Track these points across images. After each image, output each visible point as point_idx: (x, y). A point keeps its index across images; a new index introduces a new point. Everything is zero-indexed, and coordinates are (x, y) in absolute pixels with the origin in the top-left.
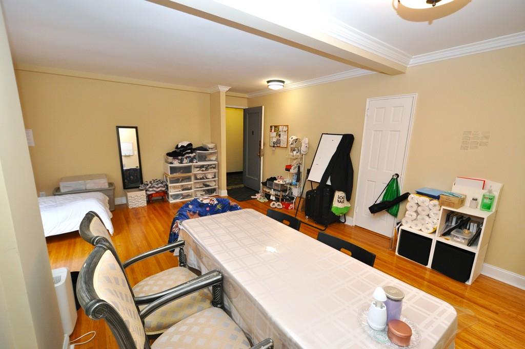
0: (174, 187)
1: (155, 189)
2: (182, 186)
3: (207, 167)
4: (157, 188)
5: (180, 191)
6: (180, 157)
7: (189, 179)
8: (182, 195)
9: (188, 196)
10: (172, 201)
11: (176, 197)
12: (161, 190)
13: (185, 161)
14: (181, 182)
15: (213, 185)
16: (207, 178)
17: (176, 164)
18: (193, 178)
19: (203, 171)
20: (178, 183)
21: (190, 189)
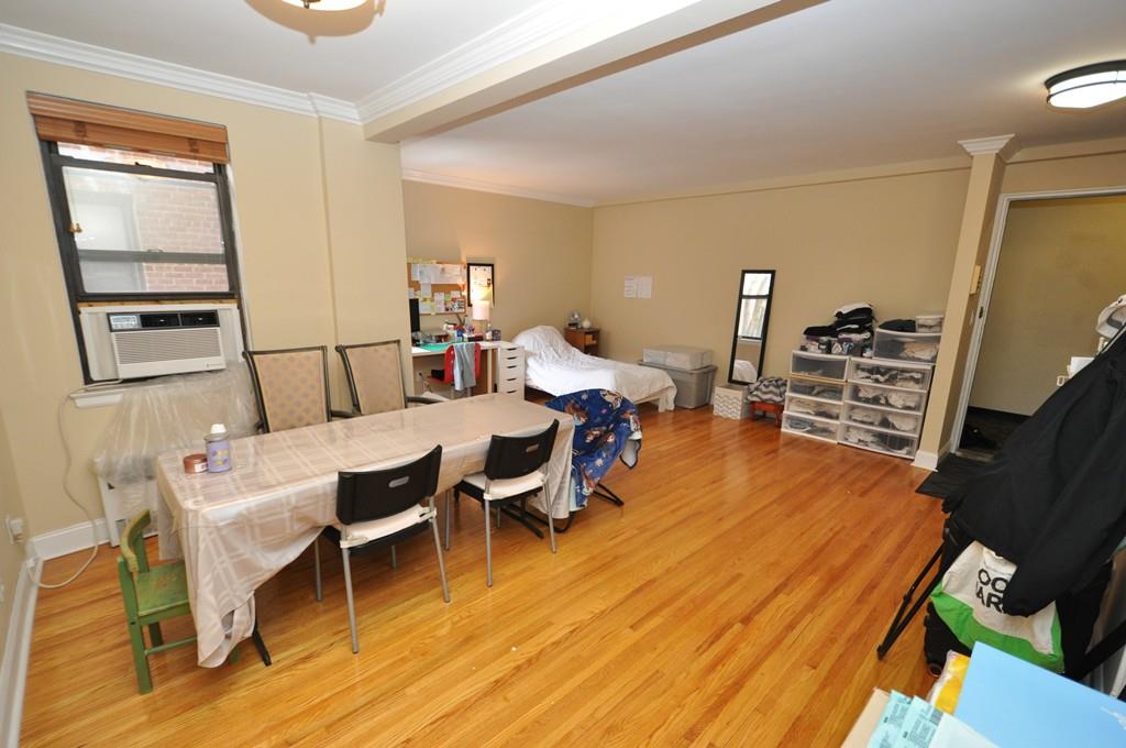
0: (800, 403)
1: (759, 393)
2: (820, 404)
3: (892, 376)
4: (765, 393)
5: (808, 413)
6: (825, 339)
7: (836, 392)
8: (812, 424)
9: (825, 431)
10: (786, 429)
11: (797, 423)
12: (770, 399)
13: (837, 348)
14: (817, 395)
15: (905, 428)
16: (888, 404)
17: (815, 352)
18: (847, 393)
19: (877, 381)
20: (810, 394)
21: (837, 418)
